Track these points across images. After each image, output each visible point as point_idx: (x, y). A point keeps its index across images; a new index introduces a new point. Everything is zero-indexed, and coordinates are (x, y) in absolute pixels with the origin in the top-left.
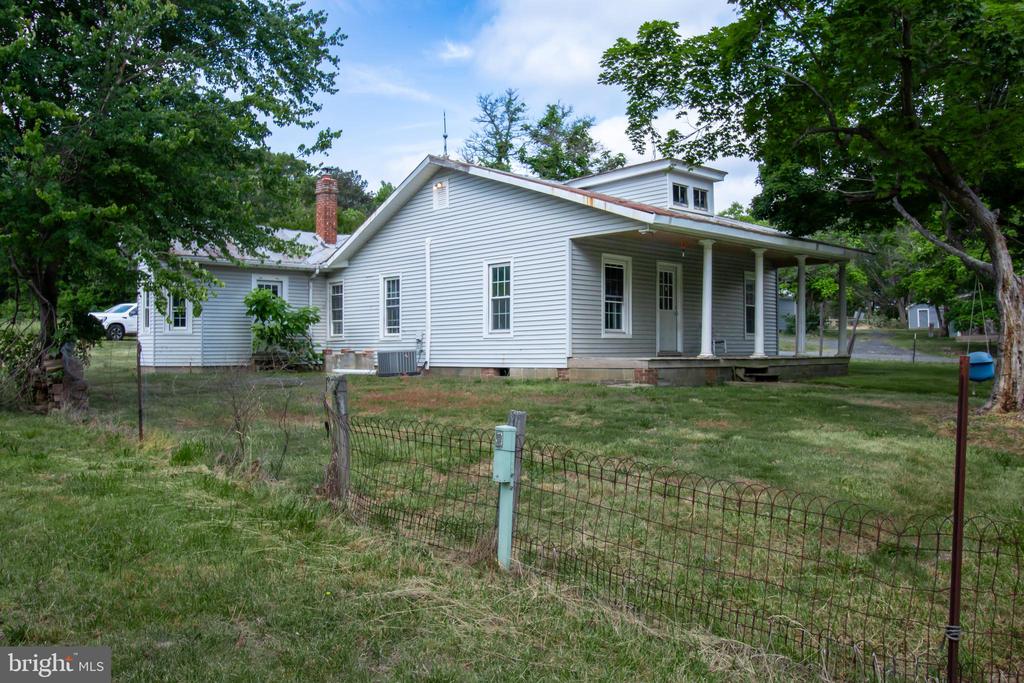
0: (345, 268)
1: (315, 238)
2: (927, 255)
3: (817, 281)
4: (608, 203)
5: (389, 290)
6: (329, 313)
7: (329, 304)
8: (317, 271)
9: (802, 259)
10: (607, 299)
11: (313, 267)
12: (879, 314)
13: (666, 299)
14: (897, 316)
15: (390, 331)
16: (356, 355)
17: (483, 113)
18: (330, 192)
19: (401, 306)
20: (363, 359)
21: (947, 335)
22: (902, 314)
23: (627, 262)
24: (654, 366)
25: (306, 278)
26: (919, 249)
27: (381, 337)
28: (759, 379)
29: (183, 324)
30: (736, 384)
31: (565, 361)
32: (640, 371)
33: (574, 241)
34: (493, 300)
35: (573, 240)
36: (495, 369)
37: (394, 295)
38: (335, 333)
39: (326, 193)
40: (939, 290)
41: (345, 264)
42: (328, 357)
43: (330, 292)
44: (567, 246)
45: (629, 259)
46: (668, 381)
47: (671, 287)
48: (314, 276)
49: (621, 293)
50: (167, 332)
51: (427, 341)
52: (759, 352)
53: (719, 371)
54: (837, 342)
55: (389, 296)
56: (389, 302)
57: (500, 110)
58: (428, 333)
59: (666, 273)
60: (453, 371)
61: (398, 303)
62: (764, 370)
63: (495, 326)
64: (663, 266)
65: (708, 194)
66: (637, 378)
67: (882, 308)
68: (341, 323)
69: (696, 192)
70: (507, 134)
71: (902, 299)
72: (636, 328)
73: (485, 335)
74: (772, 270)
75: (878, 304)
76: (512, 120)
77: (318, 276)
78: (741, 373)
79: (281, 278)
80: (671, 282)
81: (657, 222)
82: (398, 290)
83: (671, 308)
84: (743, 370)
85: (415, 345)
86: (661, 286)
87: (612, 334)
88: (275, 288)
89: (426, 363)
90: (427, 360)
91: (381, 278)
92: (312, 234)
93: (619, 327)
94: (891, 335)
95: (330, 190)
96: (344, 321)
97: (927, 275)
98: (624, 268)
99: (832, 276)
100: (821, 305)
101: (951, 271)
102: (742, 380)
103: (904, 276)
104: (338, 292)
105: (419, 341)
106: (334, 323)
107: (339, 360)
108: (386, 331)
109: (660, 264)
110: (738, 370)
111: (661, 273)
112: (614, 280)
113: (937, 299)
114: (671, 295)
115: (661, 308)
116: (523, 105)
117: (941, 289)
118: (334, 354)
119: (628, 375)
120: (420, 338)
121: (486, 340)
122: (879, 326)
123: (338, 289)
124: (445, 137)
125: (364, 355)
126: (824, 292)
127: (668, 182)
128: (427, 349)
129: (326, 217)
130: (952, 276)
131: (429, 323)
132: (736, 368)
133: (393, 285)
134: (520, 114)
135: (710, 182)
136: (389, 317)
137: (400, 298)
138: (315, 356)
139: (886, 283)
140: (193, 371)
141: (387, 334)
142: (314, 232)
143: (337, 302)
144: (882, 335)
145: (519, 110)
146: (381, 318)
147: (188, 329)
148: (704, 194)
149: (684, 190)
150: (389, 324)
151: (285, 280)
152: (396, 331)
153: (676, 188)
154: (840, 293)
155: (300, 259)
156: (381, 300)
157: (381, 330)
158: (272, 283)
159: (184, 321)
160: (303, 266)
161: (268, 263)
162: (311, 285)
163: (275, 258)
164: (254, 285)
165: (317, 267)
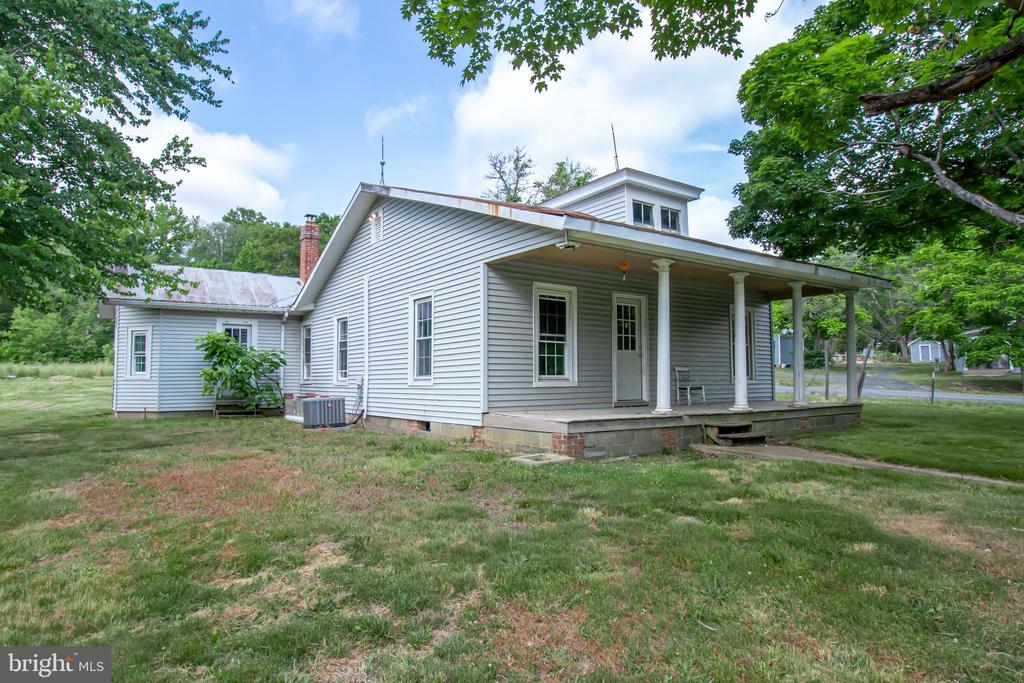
0: (312, 311)
1: (299, 283)
2: (935, 292)
3: (823, 320)
4: (513, 210)
5: (343, 332)
6: (303, 356)
7: (302, 347)
8: (286, 314)
9: (797, 287)
10: (542, 338)
11: (281, 310)
12: (880, 349)
13: (627, 338)
14: (899, 350)
15: (341, 375)
17: (492, 170)
18: (311, 238)
19: (348, 349)
21: (954, 369)
22: (904, 350)
23: (570, 293)
24: (576, 430)
25: (277, 321)
26: (926, 287)
27: (335, 382)
28: (737, 442)
29: (144, 370)
30: (705, 448)
31: (480, 417)
32: (559, 437)
33: (491, 266)
34: (419, 341)
35: (489, 265)
36: (419, 422)
37: (344, 337)
38: (308, 376)
39: (307, 238)
40: (949, 326)
41: (310, 307)
42: (287, 402)
43: (303, 334)
44: (481, 271)
45: (574, 289)
46: (602, 449)
47: (633, 324)
48: (284, 320)
49: (563, 331)
50: (129, 377)
51: (366, 387)
52: (741, 403)
53: (682, 430)
54: (845, 375)
55: (341, 338)
56: (341, 345)
57: (509, 167)
58: (367, 378)
59: (626, 307)
61: (346, 345)
62: (746, 428)
63: (421, 373)
64: (619, 298)
65: (681, 215)
66: (554, 446)
67: (884, 344)
69: (664, 212)
70: (516, 189)
71: (904, 337)
72: (582, 373)
73: (410, 382)
74: (764, 303)
75: (881, 341)
76: (520, 176)
77: (288, 319)
78: (713, 433)
79: (250, 322)
80: (633, 318)
81: (568, 227)
82: (347, 332)
83: (633, 348)
84: (716, 430)
85: (357, 390)
86: (619, 322)
87: (550, 381)
88: (244, 332)
89: (363, 411)
90: (365, 408)
91: (335, 319)
92: (297, 279)
93: (561, 372)
94: (897, 370)
95: (311, 236)
96: (311, 364)
97: (934, 312)
98: (567, 301)
99: (837, 315)
100: (826, 342)
101: (961, 307)
102: (715, 443)
103: (910, 314)
104: (308, 336)
105: (359, 387)
106: (307, 366)
107: (298, 405)
108: (339, 375)
109: (616, 295)
110: (709, 430)
111: (619, 307)
112: (552, 316)
113: (946, 334)
114: (633, 333)
115: (620, 348)
116: (530, 161)
117: (950, 326)
118: (295, 398)
119: (545, 441)
120: (360, 384)
121: (412, 387)
122: (883, 361)
123: (309, 331)
124: (383, 164)
126: (830, 330)
127: (627, 200)
128: (365, 396)
129: (307, 262)
130: (961, 312)
131: (367, 367)
132: (706, 426)
134: (527, 170)
135: (684, 201)
136: (341, 360)
137: (348, 340)
138: (276, 400)
139: (887, 322)
140: (149, 416)
141: (339, 378)
142: (299, 277)
143: (308, 345)
144: (888, 370)
145: (526, 166)
146: (335, 361)
147: (146, 374)
148: (675, 214)
149: (648, 209)
150: (341, 367)
151: (254, 323)
152: (345, 375)
153: (637, 207)
154: (846, 330)
155: (269, 303)
156: (335, 343)
157: (335, 373)
158: (240, 328)
159: (144, 366)
160: (271, 309)
161: (231, 307)
162: (283, 328)
163: (241, 302)
164: (219, 329)
165: (286, 310)
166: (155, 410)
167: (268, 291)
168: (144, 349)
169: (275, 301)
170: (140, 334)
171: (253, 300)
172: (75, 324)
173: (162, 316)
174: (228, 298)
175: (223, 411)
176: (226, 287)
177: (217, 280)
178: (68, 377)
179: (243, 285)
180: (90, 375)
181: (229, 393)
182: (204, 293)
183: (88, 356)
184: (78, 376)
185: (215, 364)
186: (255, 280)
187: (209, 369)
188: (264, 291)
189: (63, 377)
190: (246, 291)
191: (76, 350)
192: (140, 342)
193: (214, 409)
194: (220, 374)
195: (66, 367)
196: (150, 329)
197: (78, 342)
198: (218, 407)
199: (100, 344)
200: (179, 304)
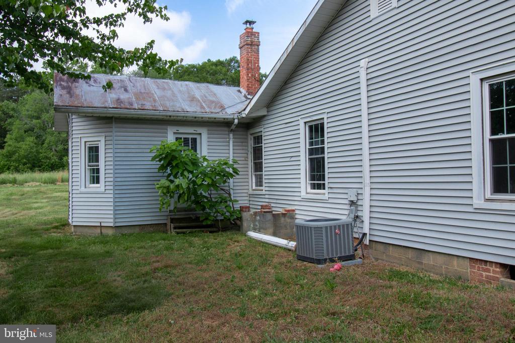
0: (264, 116)
1: (239, 91)
5: (311, 138)
6: (251, 164)
7: (251, 156)
8: (236, 121)
11: (232, 117)
15: (314, 187)
16: (274, 215)
18: (252, 44)
19: (326, 156)
20: (282, 219)
25: (226, 129)
27: (303, 194)
29: (98, 182)
37: (317, 143)
38: (257, 185)
39: (248, 44)
42: (245, 215)
43: (251, 143)
48: (233, 127)
50: (83, 189)
51: (366, 203)
55: (311, 144)
56: (311, 152)
58: (367, 192)
60: (410, 254)
61: (323, 152)
68: (262, 175)
73: (478, 202)
77: (237, 126)
79: (199, 130)
82: (323, 136)
85: (347, 207)
88: (194, 140)
89: (364, 235)
90: (366, 231)
91: (302, 122)
92: (237, 88)
95: (252, 42)
96: (264, 173)
104: (259, 143)
105: (352, 203)
106: (255, 175)
107: (258, 218)
108: (309, 187)
118: (252, 211)
120: (354, 199)
121: (479, 211)
123: (258, 139)
125: (284, 215)
128: (365, 214)
129: (248, 69)
131: (367, 180)
133: (316, 130)
136: (312, 169)
137: (326, 146)
140: (104, 231)
141: (309, 190)
142: (239, 86)
143: (258, 153)
146: (303, 172)
147: (100, 187)
150: (313, 178)
151: (204, 131)
152: (321, 187)
155: (218, 110)
156: (302, 149)
157: (303, 185)
158: (190, 136)
159: (98, 178)
160: (221, 116)
161: (183, 114)
162: (231, 135)
163: (191, 109)
164: (170, 138)
165: (236, 117)
166: (112, 225)
167: (214, 99)
168: (97, 161)
169: (223, 108)
170: (94, 144)
171: (202, 107)
172: (45, 145)
173: (114, 125)
174: (178, 105)
175: (177, 225)
176: (174, 95)
177: (164, 89)
178: (38, 184)
179: (189, 93)
180: (53, 182)
181: (182, 205)
182: (155, 101)
183: (53, 167)
184: (45, 183)
185: (169, 175)
186: (198, 88)
187: (164, 182)
188: (211, 99)
189: (34, 184)
190: (193, 99)
191: (45, 163)
192: (93, 153)
193: (168, 222)
194: (178, 186)
195: (37, 175)
196: (103, 139)
197: (47, 158)
198: (172, 221)
199: (61, 158)
200: (133, 112)
